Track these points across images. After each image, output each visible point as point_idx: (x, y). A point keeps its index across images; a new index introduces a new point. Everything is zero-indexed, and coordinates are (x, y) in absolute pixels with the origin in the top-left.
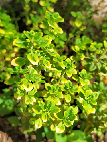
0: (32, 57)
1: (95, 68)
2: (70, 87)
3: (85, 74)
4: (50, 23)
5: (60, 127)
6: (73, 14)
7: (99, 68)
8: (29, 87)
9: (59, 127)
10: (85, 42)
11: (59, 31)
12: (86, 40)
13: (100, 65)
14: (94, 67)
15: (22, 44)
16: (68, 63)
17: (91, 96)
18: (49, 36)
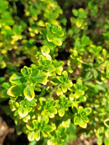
0: (28, 91)
1: (92, 76)
2: (65, 103)
3: (81, 86)
4: (49, 37)
5: (52, 141)
6: (75, 12)
7: (95, 77)
8: (24, 112)
9: (50, 141)
10: (84, 44)
11: (58, 43)
12: (86, 41)
13: (96, 74)
14: (90, 76)
15: (19, 81)
16: (65, 77)
17: (83, 114)
18: (47, 47)
